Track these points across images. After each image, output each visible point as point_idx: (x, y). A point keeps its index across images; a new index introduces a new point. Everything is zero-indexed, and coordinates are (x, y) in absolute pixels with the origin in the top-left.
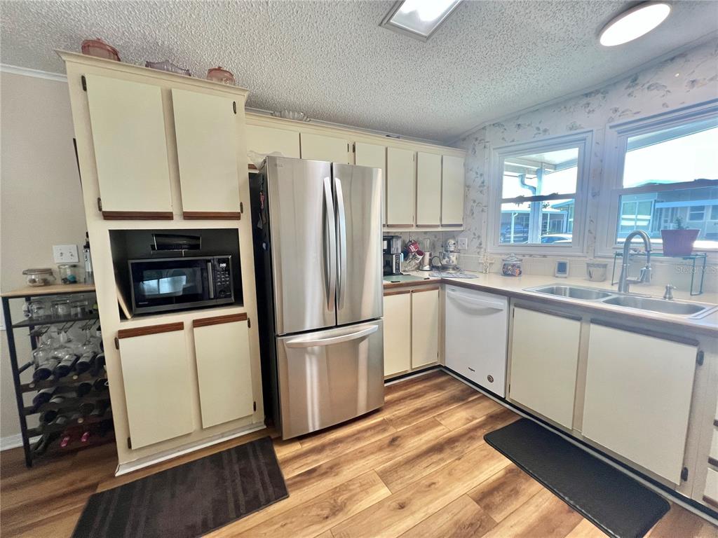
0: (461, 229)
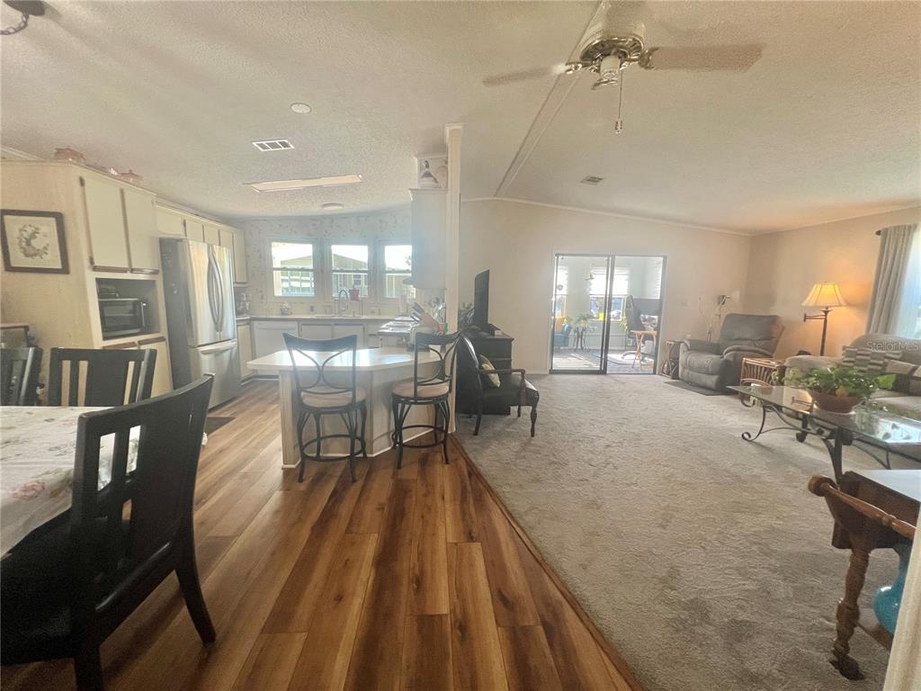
0: (245, 285)
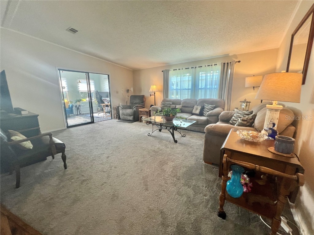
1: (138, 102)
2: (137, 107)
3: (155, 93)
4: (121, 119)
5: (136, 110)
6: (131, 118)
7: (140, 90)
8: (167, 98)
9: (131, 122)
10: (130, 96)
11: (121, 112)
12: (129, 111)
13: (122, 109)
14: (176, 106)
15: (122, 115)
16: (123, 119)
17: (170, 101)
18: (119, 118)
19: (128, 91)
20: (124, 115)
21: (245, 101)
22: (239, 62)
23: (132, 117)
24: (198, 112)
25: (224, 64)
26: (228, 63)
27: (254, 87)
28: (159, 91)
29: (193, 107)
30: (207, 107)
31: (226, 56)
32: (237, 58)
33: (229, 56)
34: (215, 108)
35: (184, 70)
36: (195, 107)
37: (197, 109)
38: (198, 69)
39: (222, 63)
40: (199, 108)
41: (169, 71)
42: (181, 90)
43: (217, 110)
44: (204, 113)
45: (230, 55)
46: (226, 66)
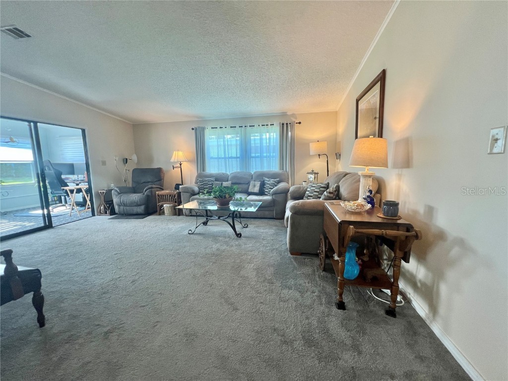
1: (149, 180)
2: (152, 188)
3: (181, 164)
4: (117, 214)
5: (150, 194)
6: (141, 209)
7: (151, 159)
8: (203, 171)
9: (141, 216)
10: (131, 171)
11: (115, 200)
12: (135, 197)
13: (119, 194)
14: (222, 184)
15: (119, 206)
16: (122, 212)
17: (211, 176)
18: (113, 212)
19: (126, 161)
20: (125, 205)
21: (313, 172)
22: (300, 123)
23: (143, 207)
24: (256, 190)
25: (283, 124)
26: (287, 124)
27: (319, 155)
28: (189, 161)
29: (248, 183)
30: (269, 182)
31: (284, 115)
32: (296, 118)
33: (287, 115)
34: (279, 182)
35: (229, 130)
36: (252, 183)
37: (255, 186)
38: (249, 128)
39: (280, 123)
40: (258, 184)
41: (203, 129)
42: (225, 158)
43: (282, 185)
44: (266, 190)
45: (288, 113)
46: (285, 127)
